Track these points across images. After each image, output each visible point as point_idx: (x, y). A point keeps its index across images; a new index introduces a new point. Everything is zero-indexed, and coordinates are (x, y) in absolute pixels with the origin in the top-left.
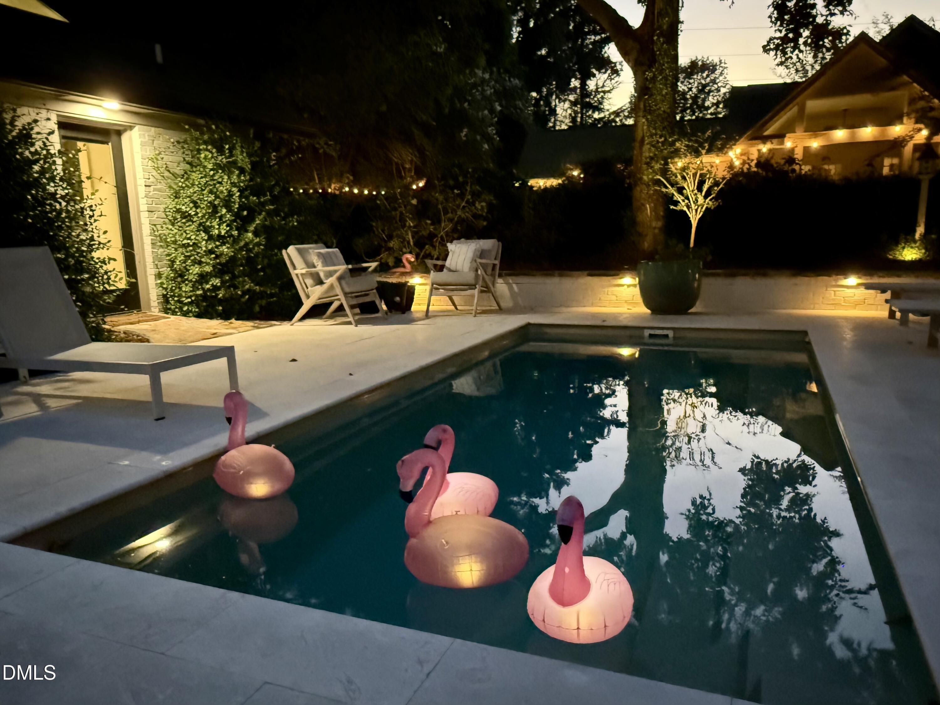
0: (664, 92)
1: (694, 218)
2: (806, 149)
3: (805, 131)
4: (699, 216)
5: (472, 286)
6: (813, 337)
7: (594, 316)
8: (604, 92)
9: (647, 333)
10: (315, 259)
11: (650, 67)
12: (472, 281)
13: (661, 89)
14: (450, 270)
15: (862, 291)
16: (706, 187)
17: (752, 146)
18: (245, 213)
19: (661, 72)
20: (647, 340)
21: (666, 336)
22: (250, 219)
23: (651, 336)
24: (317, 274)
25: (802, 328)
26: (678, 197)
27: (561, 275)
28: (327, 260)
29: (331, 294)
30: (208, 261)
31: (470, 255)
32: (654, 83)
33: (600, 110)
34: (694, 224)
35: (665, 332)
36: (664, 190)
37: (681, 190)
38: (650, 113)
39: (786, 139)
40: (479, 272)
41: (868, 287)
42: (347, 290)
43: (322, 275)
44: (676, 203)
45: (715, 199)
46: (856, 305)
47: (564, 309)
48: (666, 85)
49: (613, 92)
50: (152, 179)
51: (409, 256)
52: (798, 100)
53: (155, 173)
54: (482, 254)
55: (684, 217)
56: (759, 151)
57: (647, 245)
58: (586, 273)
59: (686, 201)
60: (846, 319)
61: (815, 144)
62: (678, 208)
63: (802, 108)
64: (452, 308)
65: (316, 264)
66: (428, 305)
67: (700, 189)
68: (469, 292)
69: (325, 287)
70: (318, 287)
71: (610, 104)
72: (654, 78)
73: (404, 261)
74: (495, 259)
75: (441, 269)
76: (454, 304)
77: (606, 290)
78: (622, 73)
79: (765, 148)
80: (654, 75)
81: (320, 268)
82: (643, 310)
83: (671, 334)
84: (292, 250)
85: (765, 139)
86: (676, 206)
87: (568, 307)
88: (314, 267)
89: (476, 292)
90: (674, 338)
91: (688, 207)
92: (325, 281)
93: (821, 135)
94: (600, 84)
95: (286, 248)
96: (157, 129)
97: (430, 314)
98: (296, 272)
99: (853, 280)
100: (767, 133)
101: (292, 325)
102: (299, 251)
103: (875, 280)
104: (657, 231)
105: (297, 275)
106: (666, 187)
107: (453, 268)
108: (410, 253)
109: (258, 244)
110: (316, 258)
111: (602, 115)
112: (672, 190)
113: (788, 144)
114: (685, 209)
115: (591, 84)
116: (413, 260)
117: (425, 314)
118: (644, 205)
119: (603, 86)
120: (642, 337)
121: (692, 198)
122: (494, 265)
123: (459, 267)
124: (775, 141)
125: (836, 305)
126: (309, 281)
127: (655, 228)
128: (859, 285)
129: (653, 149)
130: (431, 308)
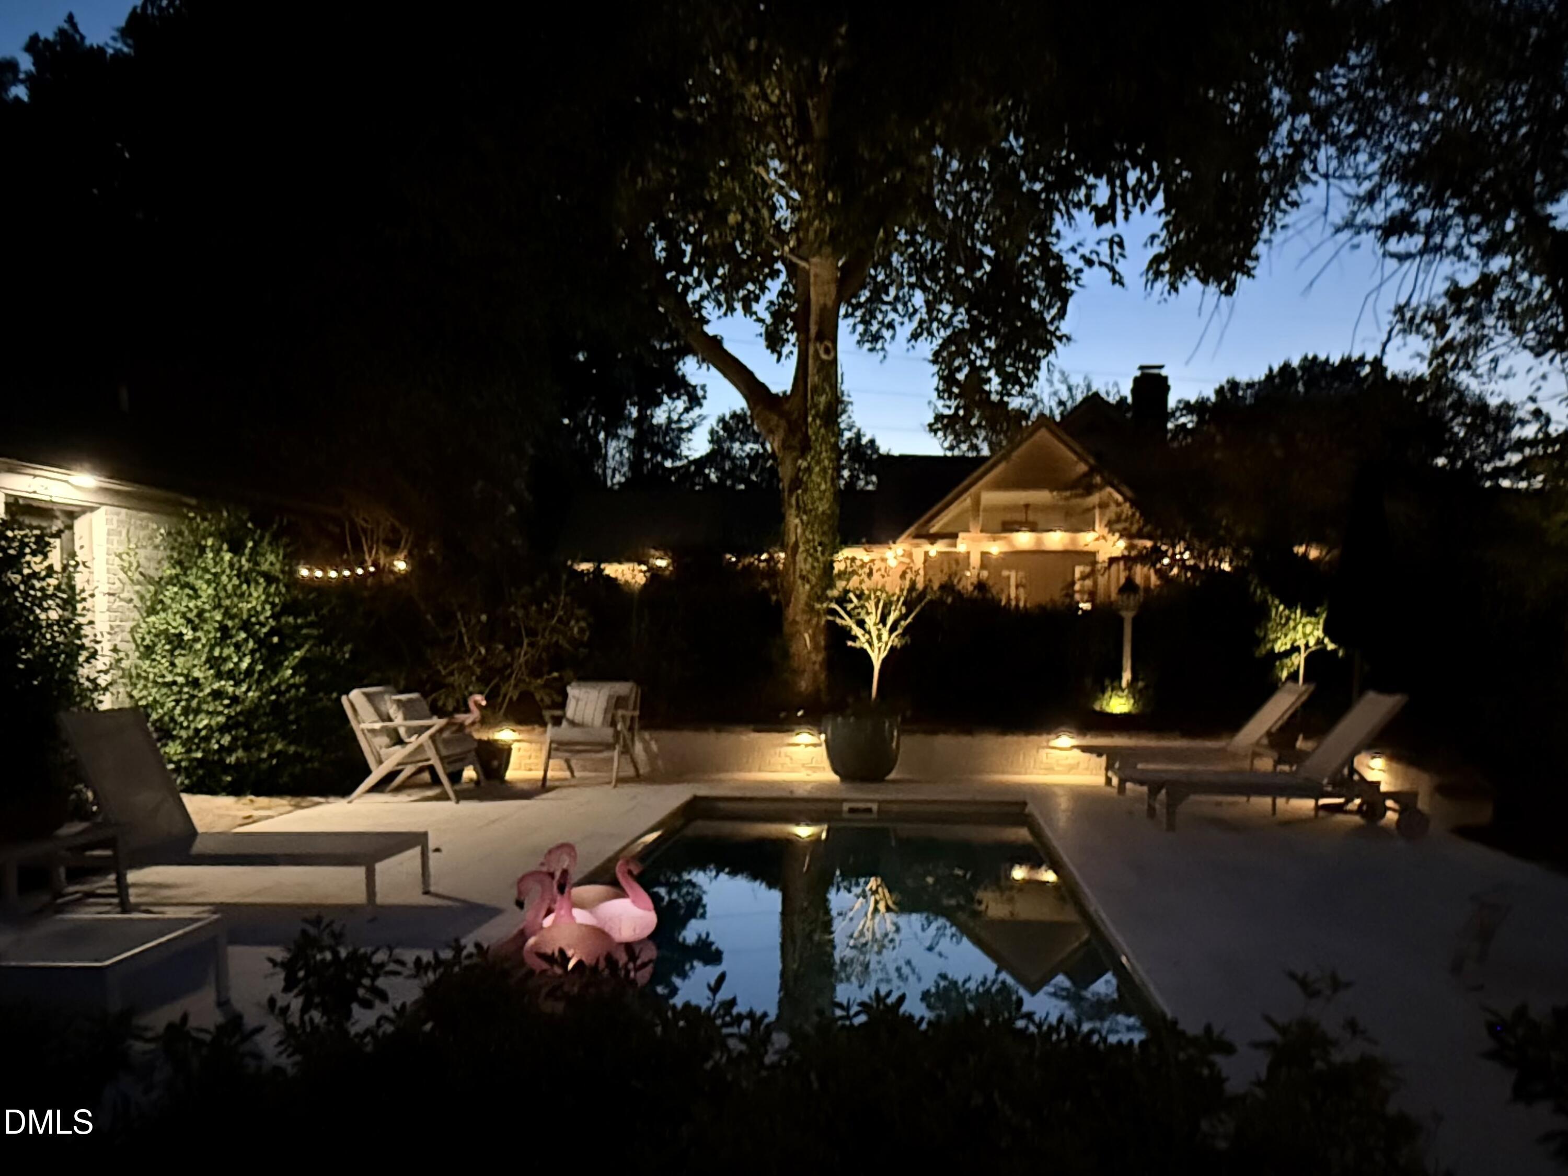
0: (823, 487)
1: (877, 658)
2: (984, 555)
3: (982, 531)
4: (883, 655)
5: (610, 747)
6: (1031, 808)
7: (772, 784)
8: (682, 430)
9: (846, 807)
10: (392, 710)
11: (803, 455)
12: (611, 740)
13: (819, 485)
14: (572, 723)
15: (1077, 752)
16: (890, 621)
17: (917, 546)
18: (275, 640)
19: (819, 462)
20: (846, 815)
21: (869, 810)
22: (283, 650)
23: (852, 810)
24: (395, 730)
25: (1020, 798)
26: (857, 631)
27: (719, 731)
28: (409, 710)
29: (419, 758)
30: (220, 709)
31: (602, 704)
32: (810, 475)
33: (675, 457)
34: (877, 666)
35: (869, 805)
36: (839, 621)
37: (861, 624)
38: (805, 512)
39: (959, 540)
40: (619, 727)
41: (1085, 749)
42: (444, 752)
43: (402, 731)
44: (855, 638)
45: (903, 635)
46: (1072, 768)
47: (723, 776)
48: (824, 478)
49: (695, 430)
50: (118, 584)
51: (478, 698)
52: (973, 490)
53: (122, 575)
54: (618, 702)
55: (863, 655)
56: (926, 553)
57: (804, 684)
58: (752, 727)
59: (867, 636)
60: (1062, 786)
61: (996, 548)
62: (857, 645)
63: (977, 502)
64: (567, 774)
65: (393, 716)
66: (546, 771)
67: (883, 620)
68: (606, 754)
69: (409, 748)
70: (397, 747)
71: (689, 449)
72: (809, 469)
73: (472, 705)
74: (634, 709)
75: (557, 721)
76: (570, 769)
77: (778, 750)
78: (705, 402)
79: (935, 549)
80: (809, 464)
81: (398, 720)
82: (830, 776)
83: (875, 807)
84: (356, 695)
85: (933, 538)
86: (854, 641)
87: (727, 771)
88: (390, 720)
89: (616, 754)
90: (879, 811)
91: (871, 644)
92: (407, 740)
93: (1001, 539)
94: (675, 417)
95: (347, 693)
96: (131, 512)
97: (548, 784)
98: (363, 726)
99: (1065, 740)
100: (933, 530)
101: (350, 802)
102: (367, 695)
103: (1089, 741)
104: (817, 667)
105: (363, 730)
106: (842, 618)
107: (578, 719)
108: (481, 693)
109: (297, 687)
110: (395, 707)
111: (678, 464)
112: (849, 622)
113: (962, 546)
114: (866, 646)
115: (660, 416)
116: (484, 703)
117: (540, 784)
118: (802, 635)
119: (679, 421)
120: (840, 812)
121: (874, 634)
122: (632, 718)
123: (588, 719)
124: (946, 541)
125: (1050, 770)
126: (385, 740)
127: (814, 663)
128: (1074, 747)
129: (810, 559)
130: (550, 774)
